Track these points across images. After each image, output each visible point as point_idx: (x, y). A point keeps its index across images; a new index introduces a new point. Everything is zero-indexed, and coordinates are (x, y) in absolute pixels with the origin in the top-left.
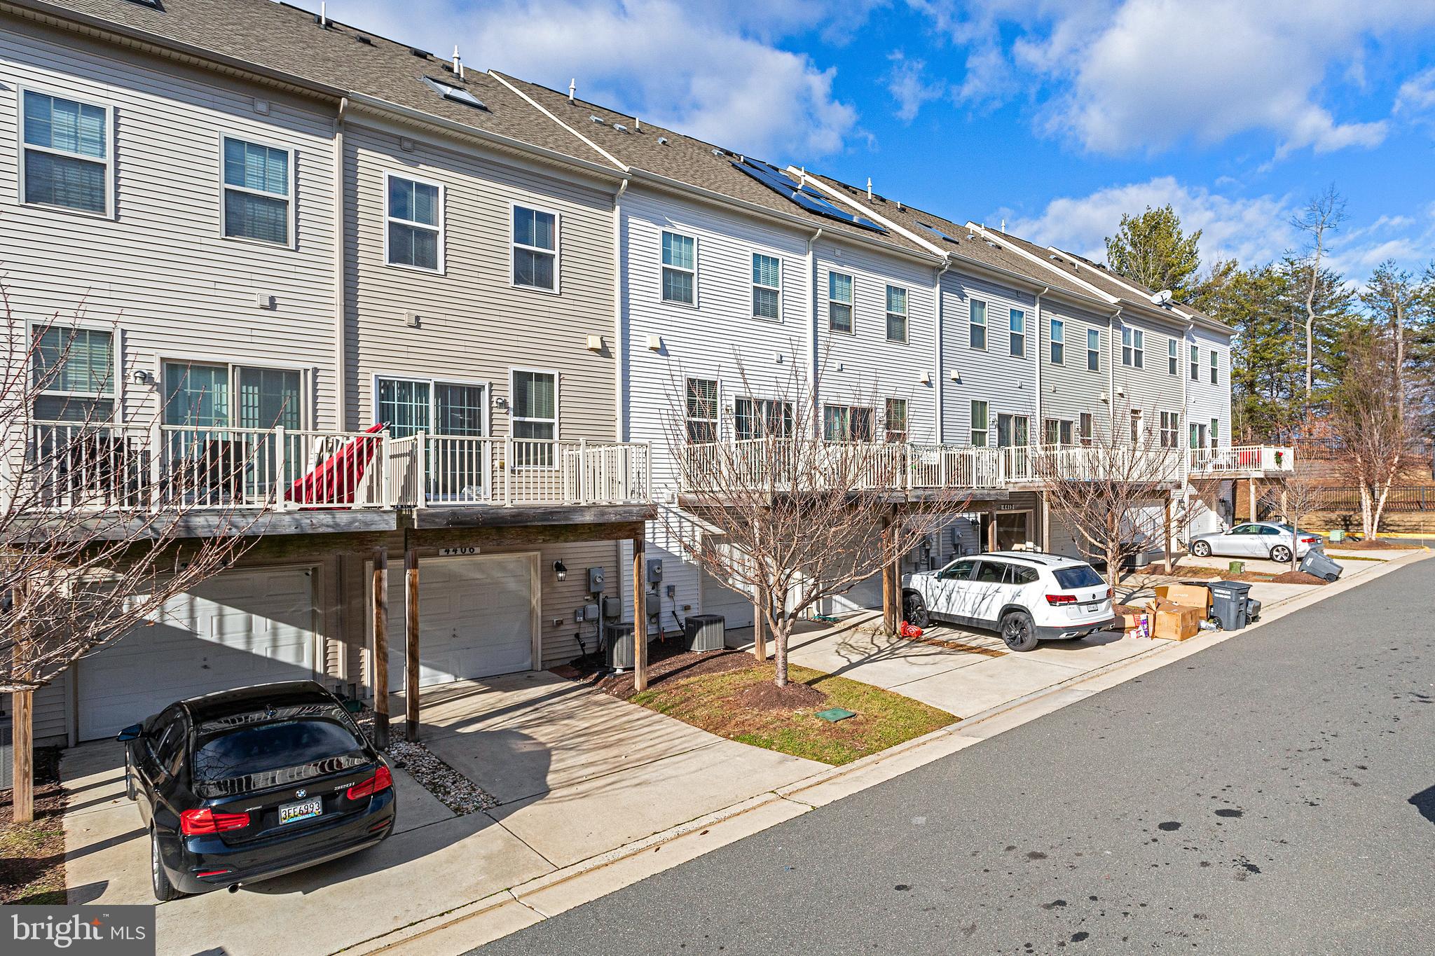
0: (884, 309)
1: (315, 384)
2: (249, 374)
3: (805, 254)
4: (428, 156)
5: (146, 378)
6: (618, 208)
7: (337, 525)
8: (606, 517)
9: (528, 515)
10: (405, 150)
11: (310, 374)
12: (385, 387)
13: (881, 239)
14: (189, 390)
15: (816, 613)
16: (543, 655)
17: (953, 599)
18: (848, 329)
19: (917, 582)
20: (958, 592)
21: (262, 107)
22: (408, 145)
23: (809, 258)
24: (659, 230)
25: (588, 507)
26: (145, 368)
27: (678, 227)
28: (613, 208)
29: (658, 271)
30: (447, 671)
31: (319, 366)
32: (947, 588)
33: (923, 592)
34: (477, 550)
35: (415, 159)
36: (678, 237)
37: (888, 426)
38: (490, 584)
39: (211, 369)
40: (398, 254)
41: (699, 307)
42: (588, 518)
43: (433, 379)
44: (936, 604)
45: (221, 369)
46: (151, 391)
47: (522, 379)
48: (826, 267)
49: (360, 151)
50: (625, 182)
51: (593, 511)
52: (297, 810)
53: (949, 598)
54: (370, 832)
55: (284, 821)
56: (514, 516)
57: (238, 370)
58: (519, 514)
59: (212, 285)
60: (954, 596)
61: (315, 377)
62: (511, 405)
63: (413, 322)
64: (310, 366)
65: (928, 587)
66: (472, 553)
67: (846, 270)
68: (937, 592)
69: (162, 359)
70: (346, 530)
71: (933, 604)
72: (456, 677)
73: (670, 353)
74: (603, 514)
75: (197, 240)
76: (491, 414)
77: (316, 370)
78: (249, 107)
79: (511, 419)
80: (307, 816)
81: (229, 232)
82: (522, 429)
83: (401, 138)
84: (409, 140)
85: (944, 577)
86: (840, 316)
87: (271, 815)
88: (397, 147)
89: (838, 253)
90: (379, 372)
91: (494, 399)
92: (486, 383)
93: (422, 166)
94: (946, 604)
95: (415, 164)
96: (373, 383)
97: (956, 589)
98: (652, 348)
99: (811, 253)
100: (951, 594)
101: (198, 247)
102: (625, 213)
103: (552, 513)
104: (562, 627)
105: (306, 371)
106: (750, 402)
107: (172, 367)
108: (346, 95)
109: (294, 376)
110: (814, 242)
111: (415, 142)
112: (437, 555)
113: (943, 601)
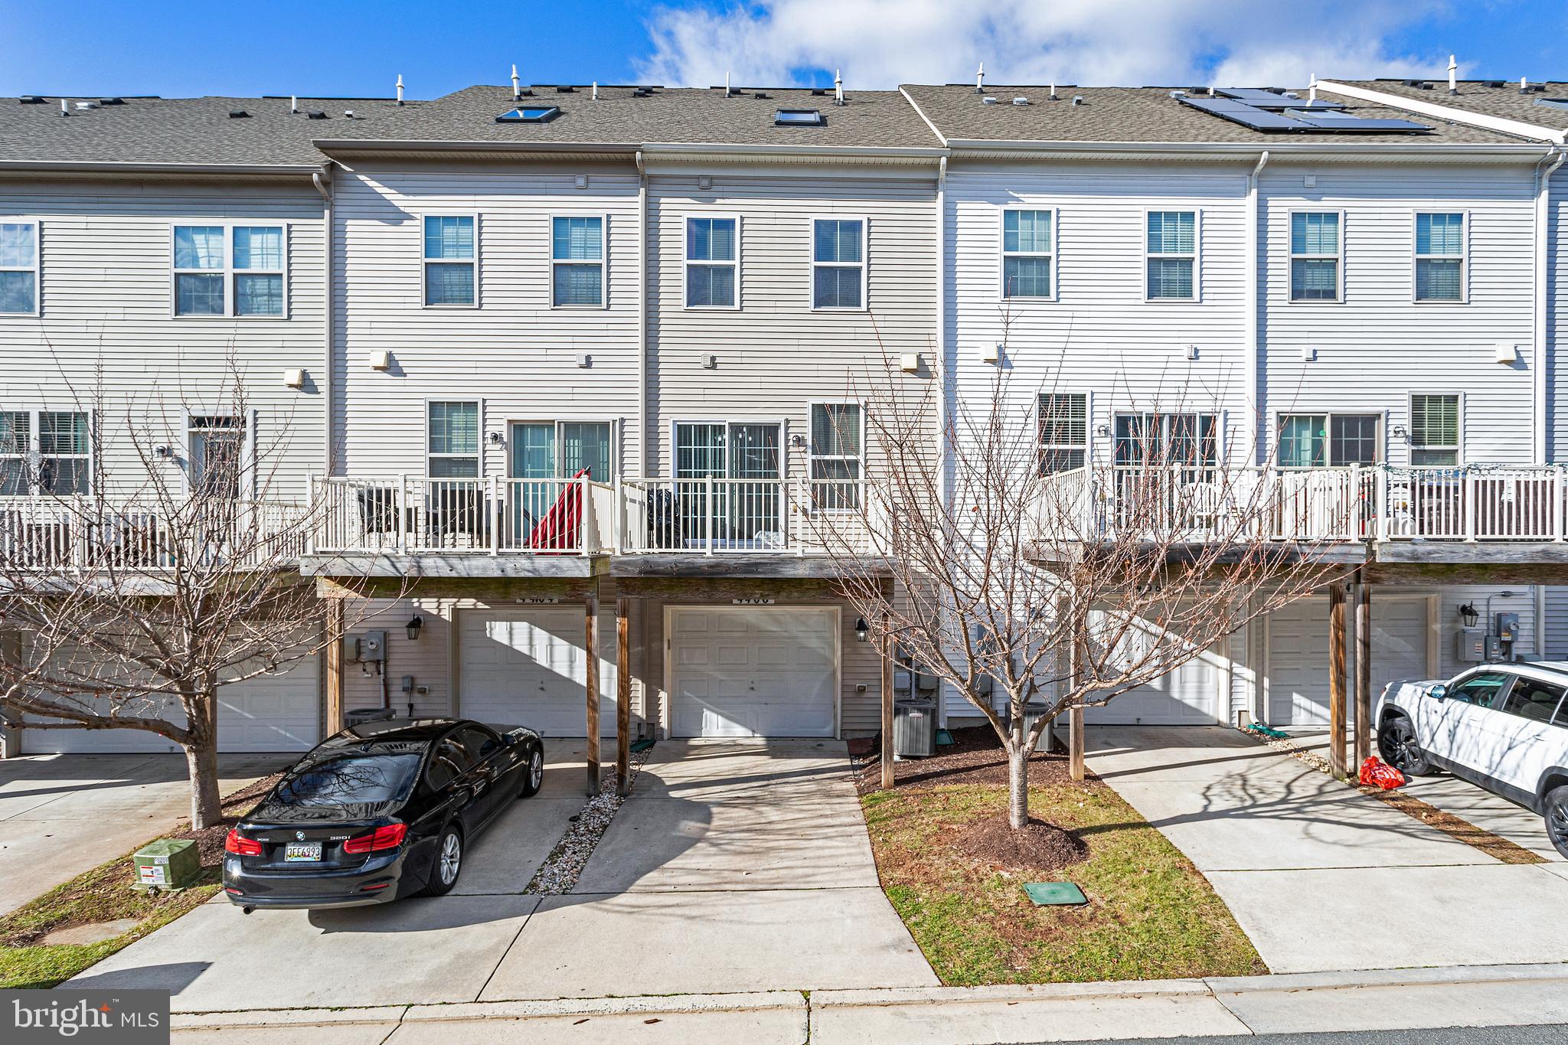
0: (1410, 254)
1: (622, 433)
2: (572, 429)
3: (1245, 194)
4: (726, 189)
5: (496, 438)
6: (941, 194)
7: (535, 570)
8: (825, 571)
9: (728, 567)
10: (704, 189)
11: (617, 424)
12: (683, 432)
13: (1419, 142)
14: (529, 447)
15: (1254, 720)
16: (842, 723)
17: (1458, 737)
18: (1331, 294)
19: (1408, 697)
20: (1468, 725)
21: (581, 182)
22: (705, 183)
23: (1251, 199)
24: (1000, 209)
25: (803, 559)
26: (496, 430)
27: (1026, 201)
28: (936, 196)
29: (997, 263)
30: (744, 725)
31: (625, 416)
32: (1450, 716)
33: (1413, 714)
34: (772, 601)
35: (713, 194)
36: (1027, 214)
37: (1416, 439)
38: (784, 637)
39: (543, 427)
40: (696, 296)
41: (1058, 299)
42: (802, 571)
43: (727, 420)
44: (1432, 740)
45: (549, 425)
46: (501, 450)
47: (821, 412)
48: (1282, 209)
49: (663, 200)
50: (943, 160)
51: (808, 563)
52: (301, 851)
53: (1452, 735)
54: (362, 890)
55: (289, 859)
56: (711, 567)
57: (562, 425)
58: (718, 565)
59: (543, 352)
60: (1460, 731)
61: (622, 426)
62: (810, 443)
63: (708, 363)
64: (617, 417)
65: (1422, 708)
66: (766, 603)
67: (1326, 205)
68: (1435, 720)
69: (510, 421)
70: (545, 575)
71: (1427, 739)
72: (753, 731)
73: (1014, 364)
74: (821, 567)
75: (533, 313)
76: (787, 453)
77: (623, 420)
78: (572, 185)
79: (810, 457)
80: (307, 859)
81: (558, 301)
82: (821, 469)
83: (698, 177)
84: (705, 177)
85: (1451, 696)
86: (1315, 279)
87: (278, 849)
88: (696, 188)
89: (1310, 181)
90: (677, 417)
91: (791, 436)
92: (781, 419)
93: (719, 201)
94: (1447, 744)
95: (710, 200)
96: (670, 429)
97: (1464, 720)
98: (987, 361)
99: (1254, 191)
100: (1455, 728)
101: (534, 320)
102: (951, 199)
103: (756, 564)
104: (866, 695)
105: (614, 421)
106: (1140, 418)
107: (518, 428)
108: (638, 148)
109: (605, 426)
110: (1259, 175)
111: (712, 178)
112: (730, 603)
113: (1442, 737)
